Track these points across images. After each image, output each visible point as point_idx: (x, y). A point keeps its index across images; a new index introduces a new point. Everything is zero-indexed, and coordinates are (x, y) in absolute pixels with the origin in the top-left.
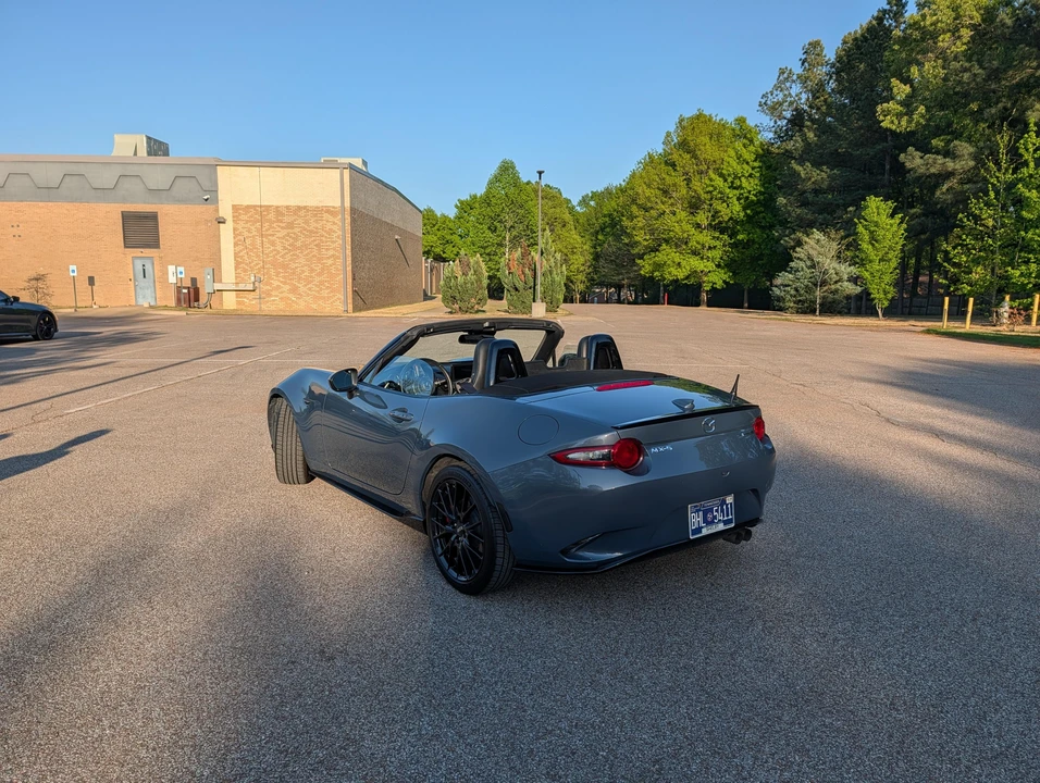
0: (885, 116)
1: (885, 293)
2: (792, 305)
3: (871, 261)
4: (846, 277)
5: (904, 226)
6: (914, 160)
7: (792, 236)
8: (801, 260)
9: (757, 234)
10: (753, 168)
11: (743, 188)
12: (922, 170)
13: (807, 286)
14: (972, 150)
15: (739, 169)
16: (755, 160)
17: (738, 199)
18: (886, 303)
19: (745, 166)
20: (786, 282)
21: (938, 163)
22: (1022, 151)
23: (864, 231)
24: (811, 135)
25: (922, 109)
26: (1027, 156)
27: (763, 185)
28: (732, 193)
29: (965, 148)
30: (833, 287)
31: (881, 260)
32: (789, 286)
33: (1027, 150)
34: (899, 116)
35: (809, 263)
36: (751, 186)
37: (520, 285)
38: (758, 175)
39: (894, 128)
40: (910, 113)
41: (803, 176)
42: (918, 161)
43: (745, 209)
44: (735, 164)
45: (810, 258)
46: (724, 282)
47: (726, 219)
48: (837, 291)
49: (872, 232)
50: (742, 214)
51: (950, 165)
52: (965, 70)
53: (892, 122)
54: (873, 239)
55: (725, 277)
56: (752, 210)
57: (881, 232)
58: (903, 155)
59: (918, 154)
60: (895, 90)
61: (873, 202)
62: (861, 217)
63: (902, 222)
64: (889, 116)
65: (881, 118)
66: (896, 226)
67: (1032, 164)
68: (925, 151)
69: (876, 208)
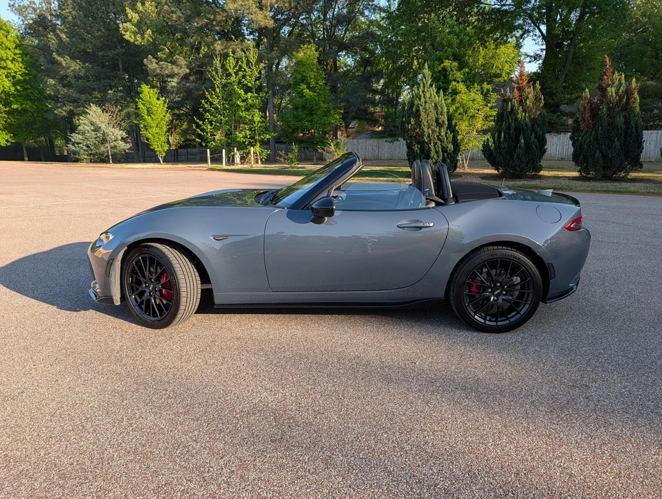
0: (126, 32)
1: (163, 147)
2: (86, 157)
3: (151, 127)
4: (120, 138)
5: (166, 106)
6: (151, 64)
7: (64, 108)
8: (87, 125)
9: (28, 105)
10: (15, 54)
11: (9, 69)
12: (158, 71)
13: (95, 144)
14: (185, 62)
16: (16, 48)
17: (7, 77)
18: (164, 154)
19: (8, 51)
20: (79, 141)
21: (169, 68)
22: (228, 67)
23: (144, 107)
24: (63, 36)
25: (149, 31)
26: (230, 71)
27: (26, 68)
29: (180, 59)
30: (112, 144)
31: (157, 126)
32: (80, 143)
33: (230, 66)
34: (135, 34)
35: (92, 128)
36: (17, 68)
38: (20, 60)
39: (132, 41)
40: (142, 33)
41: (64, 65)
42: (155, 66)
43: (14, 85)
45: (92, 123)
46: (7, 141)
48: (115, 147)
49: (148, 108)
50: (13, 89)
51: (176, 70)
52: (172, 12)
53: (130, 37)
54: (149, 113)
55: (7, 137)
56: (21, 86)
57: (154, 109)
58: (145, 60)
59: (154, 60)
60: (129, 15)
61: (145, 89)
62: (140, 98)
63: (165, 102)
64: (128, 32)
65: (123, 33)
66: (162, 105)
67: (234, 75)
68: (159, 60)
69: (147, 92)
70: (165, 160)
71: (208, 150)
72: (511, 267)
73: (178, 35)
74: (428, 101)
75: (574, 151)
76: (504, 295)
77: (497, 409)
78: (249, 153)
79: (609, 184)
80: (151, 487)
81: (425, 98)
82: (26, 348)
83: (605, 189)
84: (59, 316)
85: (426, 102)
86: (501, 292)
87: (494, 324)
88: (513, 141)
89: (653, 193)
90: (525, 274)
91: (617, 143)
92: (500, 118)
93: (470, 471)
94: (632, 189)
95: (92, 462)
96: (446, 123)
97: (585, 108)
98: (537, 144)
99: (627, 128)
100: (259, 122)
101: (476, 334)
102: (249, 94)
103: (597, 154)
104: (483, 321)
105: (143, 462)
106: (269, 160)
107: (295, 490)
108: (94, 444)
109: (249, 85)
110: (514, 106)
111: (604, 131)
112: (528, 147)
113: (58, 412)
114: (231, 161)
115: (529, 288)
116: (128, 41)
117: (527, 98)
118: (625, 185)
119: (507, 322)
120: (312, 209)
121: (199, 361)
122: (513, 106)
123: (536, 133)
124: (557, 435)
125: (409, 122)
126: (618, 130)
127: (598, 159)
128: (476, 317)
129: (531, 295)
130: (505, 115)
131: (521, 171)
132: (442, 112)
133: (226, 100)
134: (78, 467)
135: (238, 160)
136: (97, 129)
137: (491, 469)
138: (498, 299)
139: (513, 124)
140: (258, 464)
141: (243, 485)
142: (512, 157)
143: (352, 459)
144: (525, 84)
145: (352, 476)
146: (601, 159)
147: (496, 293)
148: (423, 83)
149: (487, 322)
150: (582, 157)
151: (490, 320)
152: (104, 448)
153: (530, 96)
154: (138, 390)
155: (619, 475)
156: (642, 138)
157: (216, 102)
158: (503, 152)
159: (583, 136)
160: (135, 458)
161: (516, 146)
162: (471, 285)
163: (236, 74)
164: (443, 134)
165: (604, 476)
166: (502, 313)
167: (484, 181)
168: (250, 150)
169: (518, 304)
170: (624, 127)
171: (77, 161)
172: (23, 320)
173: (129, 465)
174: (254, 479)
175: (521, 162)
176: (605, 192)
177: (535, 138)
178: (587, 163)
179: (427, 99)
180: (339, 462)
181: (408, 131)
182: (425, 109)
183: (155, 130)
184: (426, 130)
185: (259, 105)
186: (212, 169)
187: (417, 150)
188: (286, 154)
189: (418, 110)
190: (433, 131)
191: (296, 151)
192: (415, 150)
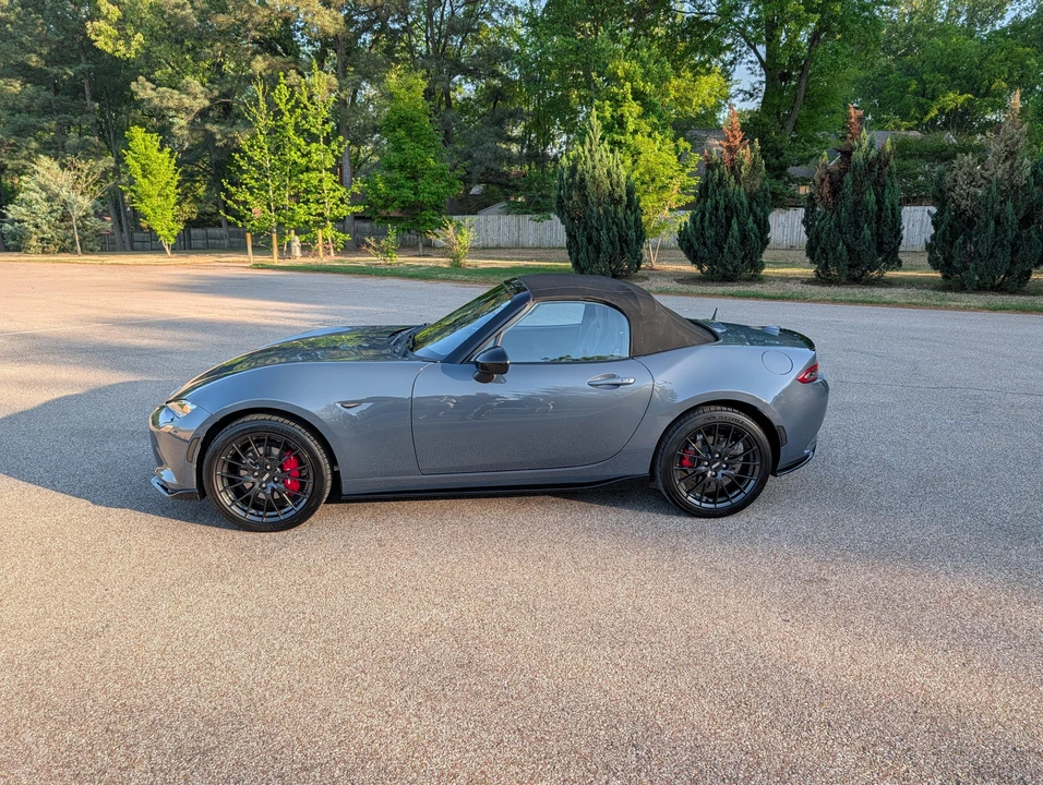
0: (97, 35)
1: (171, 230)
2: (35, 244)
3: (149, 197)
4: (92, 212)
5: (174, 161)
6: (143, 90)
8: (34, 191)
12: (156, 101)
13: (49, 222)
14: (203, 89)
18: (173, 241)
20: (21, 217)
21: (173, 98)
22: (278, 101)
23: (136, 164)
25: (139, 37)
26: (282, 106)
29: (194, 83)
30: (79, 222)
31: (159, 195)
32: (23, 221)
33: (281, 99)
34: (114, 39)
35: (44, 195)
39: (109, 51)
40: (128, 40)
42: (151, 93)
45: (43, 188)
48: (84, 227)
49: (143, 165)
51: (187, 101)
54: (145, 173)
57: (154, 166)
58: (133, 84)
59: (149, 85)
60: (103, 9)
61: (137, 133)
62: (128, 149)
63: (172, 156)
64: (103, 36)
65: (93, 37)
66: (166, 160)
67: (287, 113)
68: (157, 84)
69: (141, 139)
70: (174, 249)
71: (248, 235)
72: (731, 433)
73: (188, 43)
74: (598, 166)
75: (808, 242)
76: (725, 469)
77: (723, 613)
78: (315, 239)
79: (856, 290)
80: (326, 726)
81: (593, 161)
82: (83, 567)
83: (851, 298)
84: (109, 519)
85: (594, 168)
86: (720, 465)
87: (712, 506)
88: (722, 227)
89: (915, 304)
90: (750, 442)
91: (867, 232)
92: (703, 192)
93: (697, 684)
94: (888, 298)
95: (240, 705)
96: (625, 198)
97: (822, 180)
98: (757, 231)
99: (880, 209)
100: (330, 190)
101: (689, 520)
102: (314, 145)
103: (840, 247)
104: (698, 503)
105: (305, 700)
106: (347, 249)
107: (500, 719)
108: (234, 683)
109: (313, 130)
110: (723, 174)
111: (850, 214)
112: (744, 237)
113: (169, 648)
114: (286, 251)
115: (754, 458)
116: (100, 52)
117: (742, 163)
118: (878, 292)
119: (728, 503)
120: (476, 363)
121: (336, 573)
122: (721, 176)
123: (755, 216)
124: (792, 639)
125: (570, 198)
126: (867, 213)
127: (841, 254)
128: (689, 498)
129: (758, 468)
130: (710, 186)
131: (734, 271)
132: (618, 182)
133: (274, 154)
134: (224, 711)
135: (297, 251)
136: (52, 198)
137: (720, 680)
138: (716, 475)
139: (722, 202)
140: (449, 693)
141: (437, 717)
142: (721, 250)
143: (560, 680)
144: (737, 142)
145: (563, 699)
146: (845, 253)
147: (714, 466)
148: (590, 138)
149: (703, 505)
150: (819, 250)
151: (707, 502)
152: (249, 687)
153: (746, 161)
154: (265, 615)
155: (859, 677)
156: (900, 224)
157: (257, 155)
158: (708, 242)
159: (821, 221)
160: (293, 696)
161: (726, 235)
162: (682, 458)
163: (292, 111)
164: (621, 215)
165: (843, 679)
166: (722, 492)
167: (681, 286)
168: (316, 235)
169: (741, 480)
170: (876, 208)
171: (18, 249)
172: (59, 527)
173: (289, 704)
174: (448, 710)
175: (735, 257)
176: (851, 302)
177: (755, 222)
178: (827, 259)
179: (597, 162)
180: (545, 685)
181: (568, 212)
182: (593, 177)
183: (156, 201)
184: (595, 209)
185: (330, 162)
186: (257, 266)
187: (581, 239)
188: (378, 242)
189: (582, 180)
190: (606, 212)
191: (392, 237)
192: (579, 239)
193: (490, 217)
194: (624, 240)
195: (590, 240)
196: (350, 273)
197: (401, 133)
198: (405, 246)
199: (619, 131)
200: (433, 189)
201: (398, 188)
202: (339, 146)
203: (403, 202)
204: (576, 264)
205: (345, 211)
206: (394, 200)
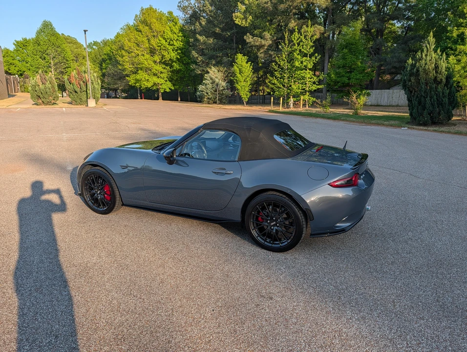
0: (236, 18)
1: (247, 95)
2: (206, 100)
3: (240, 82)
4: (226, 88)
5: (251, 67)
6: (249, 38)
7: (199, 69)
8: (208, 80)
9: (182, 67)
10: (178, 36)
11: (174, 45)
12: (253, 43)
13: (211, 92)
14: (270, 36)
15: (172, 36)
16: (179, 32)
17: (173, 50)
18: (247, 99)
19: (174, 35)
21: (258, 41)
22: (293, 39)
23: (237, 68)
25: (251, 17)
26: (295, 42)
27: (183, 45)
28: (170, 48)
29: (267, 35)
31: (244, 81)
32: (203, 91)
33: (295, 39)
34: (242, 19)
35: (211, 81)
36: (179, 44)
37: (78, 90)
38: (181, 40)
39: (240, 24)
40: (246, 18)
41: (202, 42)
42: (251, 40)
44: (170, 34)
45: (211, 79)
46: (170, 89)
47: (168, 59)
49: (240, 69)
50: (175, 58)
51: (263, 42)
53: (239, 21)
54: (241, 72)
55: (170, 86)
57: (244, 69)
58: (245, 36)
59: (251, 36)
60: (239, 7)
61: (240, 56)
62: (235, 63)
63: (251, 65)
64: (239, 19)
65: (235, 19)
66: (249, 67)
67: (296, 45)
68: (253, 35)
69: (241, 59)
70: (248, 103)
71: (272, 98)
73: (269, 18)
78: (300, 100)
85: (426, 64)
86: (275, 224)
87: (273, 245)
96: (444, 80)
100: (309, 78)
102: (305, 58)
104: (263, 242)
106: (313, 105)
109: (305, 52)
114: (286, 104)
116: (238, 25)
125: (410, 80)
132: (440, 72)
133: (289, 63)
135: (291, 105)
136: (213, 82)
148: (427, 48)
157: (282, 63)
163: (299, 44)
168: (300, 98)
171: (200, 102)
181: (409, 88)
182: (424, 69)
183: (243, 84)
184: (423, 86)
185: (310, 66)
186: (271, 111)
187: (415, 102)
188: (322, 102)
189: (418, 71)
190: (431, 88)
191: (329, 99)
192: (413, 103)
193: (395, 91)
194: (440, 104)
195: (420, 103)
196: (304, 116)
197: (345, 51)
198: (334, 104)
199: (461, 43)
200: (358, 77)
201: (340, 77)
202: (316, 58)
203: (343, 83)
204: (411, 114)
205: (314, 87)
206: (338, 82)
